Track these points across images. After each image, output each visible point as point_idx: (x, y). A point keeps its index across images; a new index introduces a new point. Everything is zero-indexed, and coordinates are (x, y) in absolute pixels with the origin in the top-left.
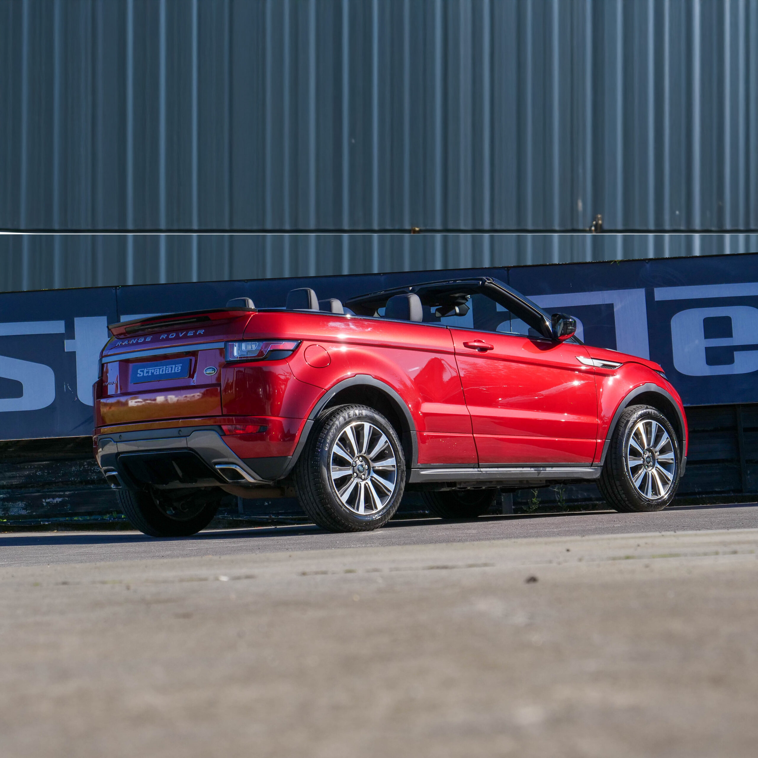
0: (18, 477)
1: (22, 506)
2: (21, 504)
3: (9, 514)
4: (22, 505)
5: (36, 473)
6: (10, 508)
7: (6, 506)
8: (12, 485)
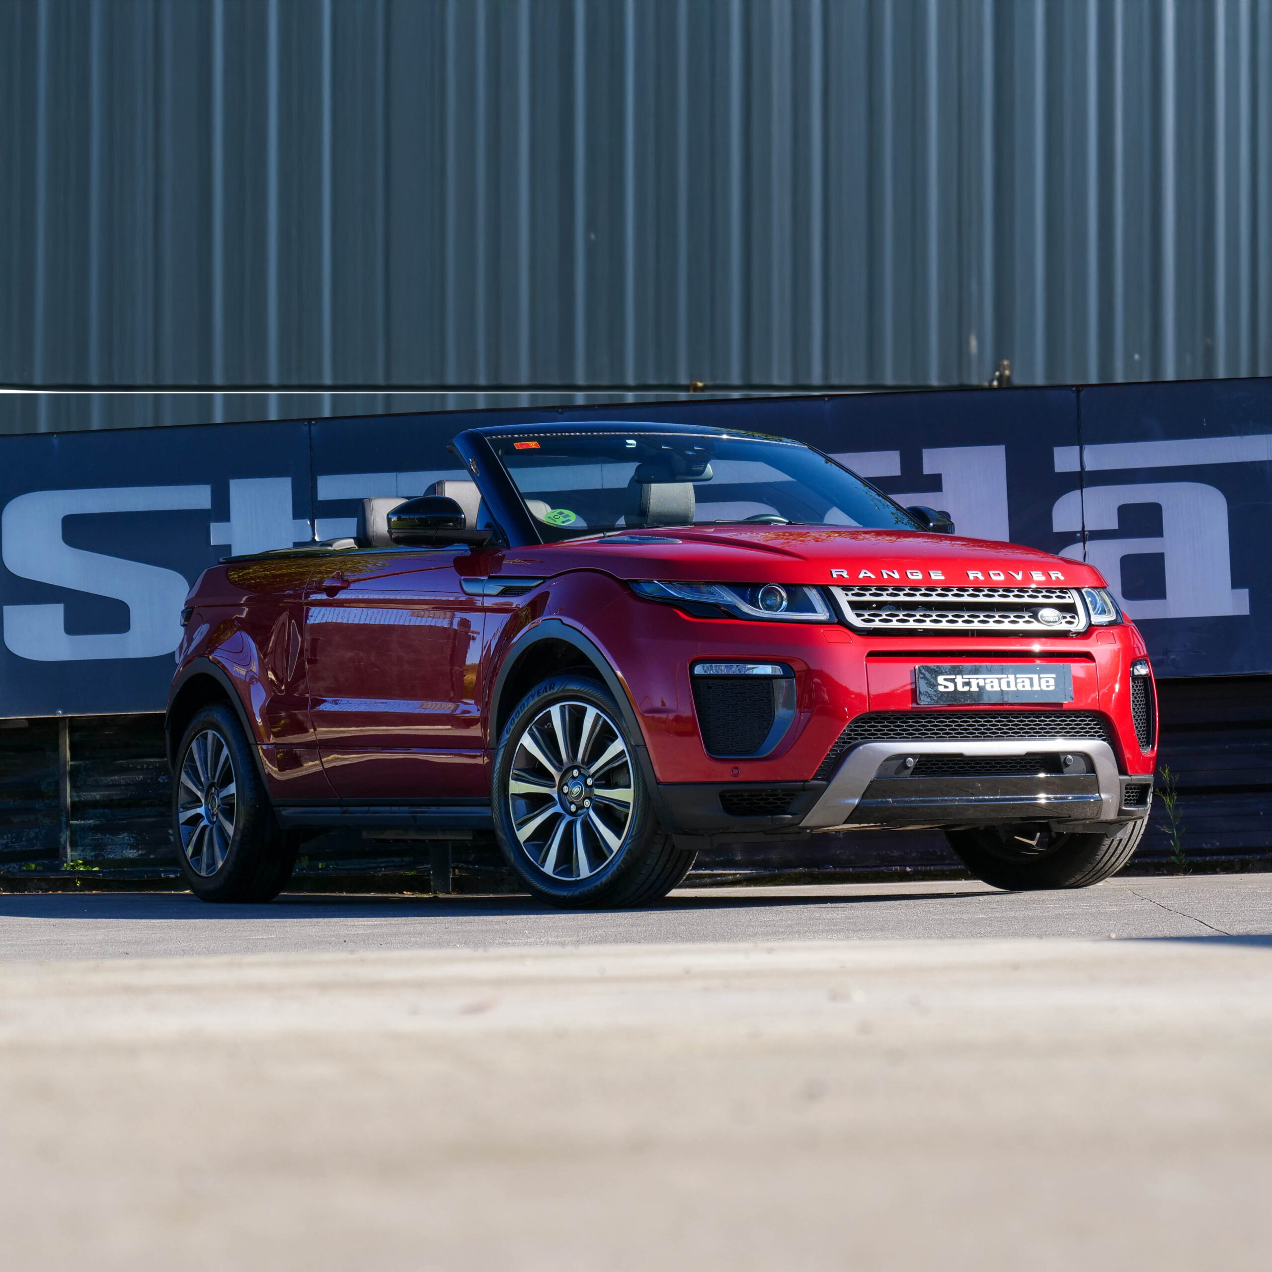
0: (123, 785)
1: (129, 842)
2: (127, 838)
3: (104, 856)
4: (130, 840)
5: (158, 778)
6: (106, 845)
7: (100, 841)
8: (112, 800)
